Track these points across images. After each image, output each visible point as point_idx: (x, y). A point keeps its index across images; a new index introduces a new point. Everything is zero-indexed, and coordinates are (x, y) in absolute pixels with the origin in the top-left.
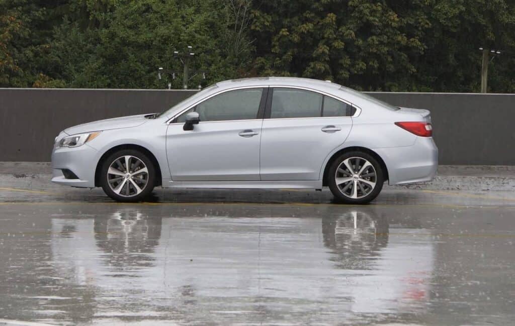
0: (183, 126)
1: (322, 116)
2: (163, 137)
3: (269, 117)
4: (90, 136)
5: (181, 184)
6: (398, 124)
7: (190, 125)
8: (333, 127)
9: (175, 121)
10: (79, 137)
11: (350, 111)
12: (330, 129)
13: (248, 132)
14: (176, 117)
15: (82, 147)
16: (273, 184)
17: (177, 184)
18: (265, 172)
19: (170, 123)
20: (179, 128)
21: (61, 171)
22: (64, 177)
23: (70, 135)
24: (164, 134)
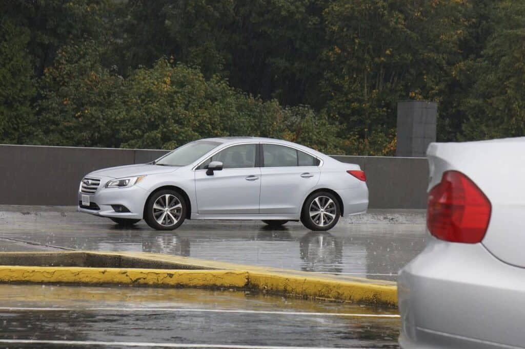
0: (206, 171)
1: (298, 165)
2: (192, 180)
3: (263, 166)
4: (138, 178)
5: (205, 216)
6: (349, 172)
7: (210, 172)
8: (308, 173)
9: (198, 168)
10: (129, 180)
11: (316, 162)
12: (306, 175)
13: (251, 177)
14: (199, 165)
15: (133, 187)
16: (267, 216)
17: (201, 216)
18: (262, 207)
19: (196, 169)
20: (202, 173)
21: (110, 207)
22: (114, 211)
23: (117, 179)
24: (194, 178)
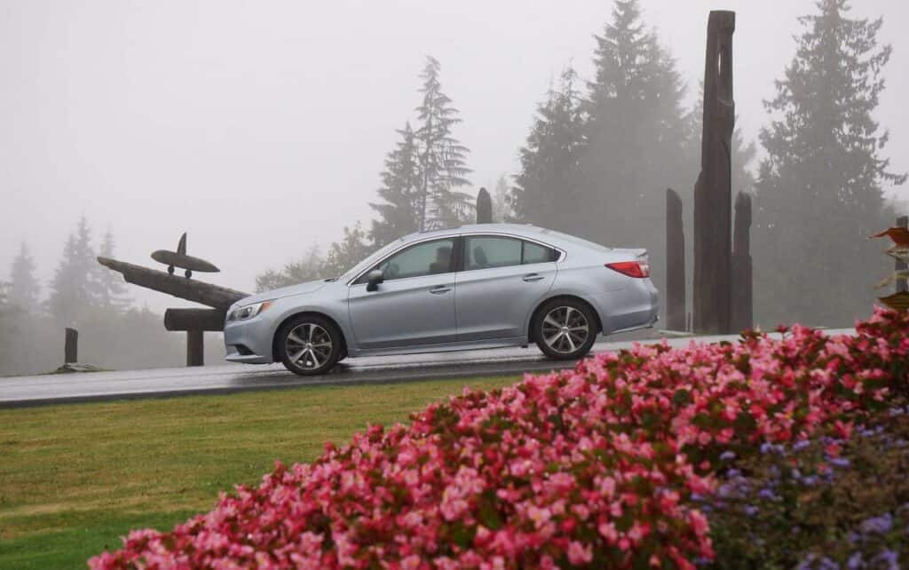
0: (366, 286)
1: (522, 264)
2: (343, 301)
3: (463, 270)
4: (263, 305)
6: (608, 266)
7: (374, 285)
8: (536, 274)
9: (357, 282)
10: (251, 308)
11: (553, 255)
12: (532, 278)
13: (440, 288)
14: (358, 277)
15: (255, 318)
16: (470, 344)
18: (461, 331)
19: (352, 284)
20: (362, 290)
21: (234, 348)
22: (238, 354)
24: (345, 297)
